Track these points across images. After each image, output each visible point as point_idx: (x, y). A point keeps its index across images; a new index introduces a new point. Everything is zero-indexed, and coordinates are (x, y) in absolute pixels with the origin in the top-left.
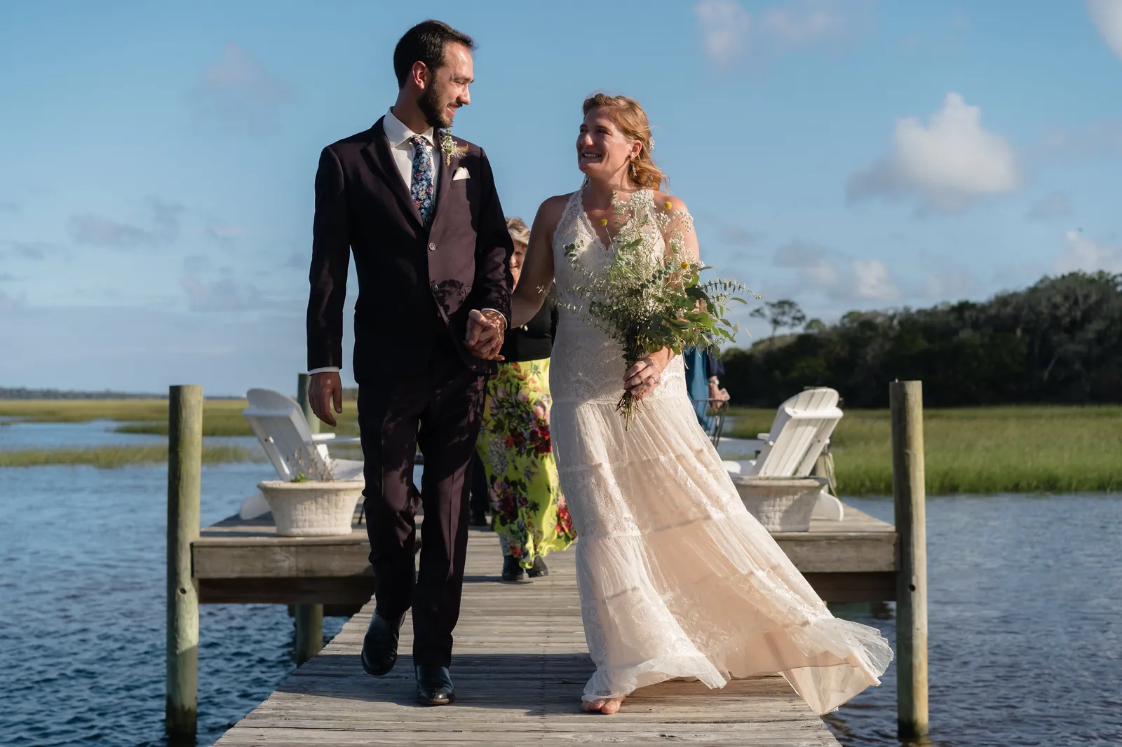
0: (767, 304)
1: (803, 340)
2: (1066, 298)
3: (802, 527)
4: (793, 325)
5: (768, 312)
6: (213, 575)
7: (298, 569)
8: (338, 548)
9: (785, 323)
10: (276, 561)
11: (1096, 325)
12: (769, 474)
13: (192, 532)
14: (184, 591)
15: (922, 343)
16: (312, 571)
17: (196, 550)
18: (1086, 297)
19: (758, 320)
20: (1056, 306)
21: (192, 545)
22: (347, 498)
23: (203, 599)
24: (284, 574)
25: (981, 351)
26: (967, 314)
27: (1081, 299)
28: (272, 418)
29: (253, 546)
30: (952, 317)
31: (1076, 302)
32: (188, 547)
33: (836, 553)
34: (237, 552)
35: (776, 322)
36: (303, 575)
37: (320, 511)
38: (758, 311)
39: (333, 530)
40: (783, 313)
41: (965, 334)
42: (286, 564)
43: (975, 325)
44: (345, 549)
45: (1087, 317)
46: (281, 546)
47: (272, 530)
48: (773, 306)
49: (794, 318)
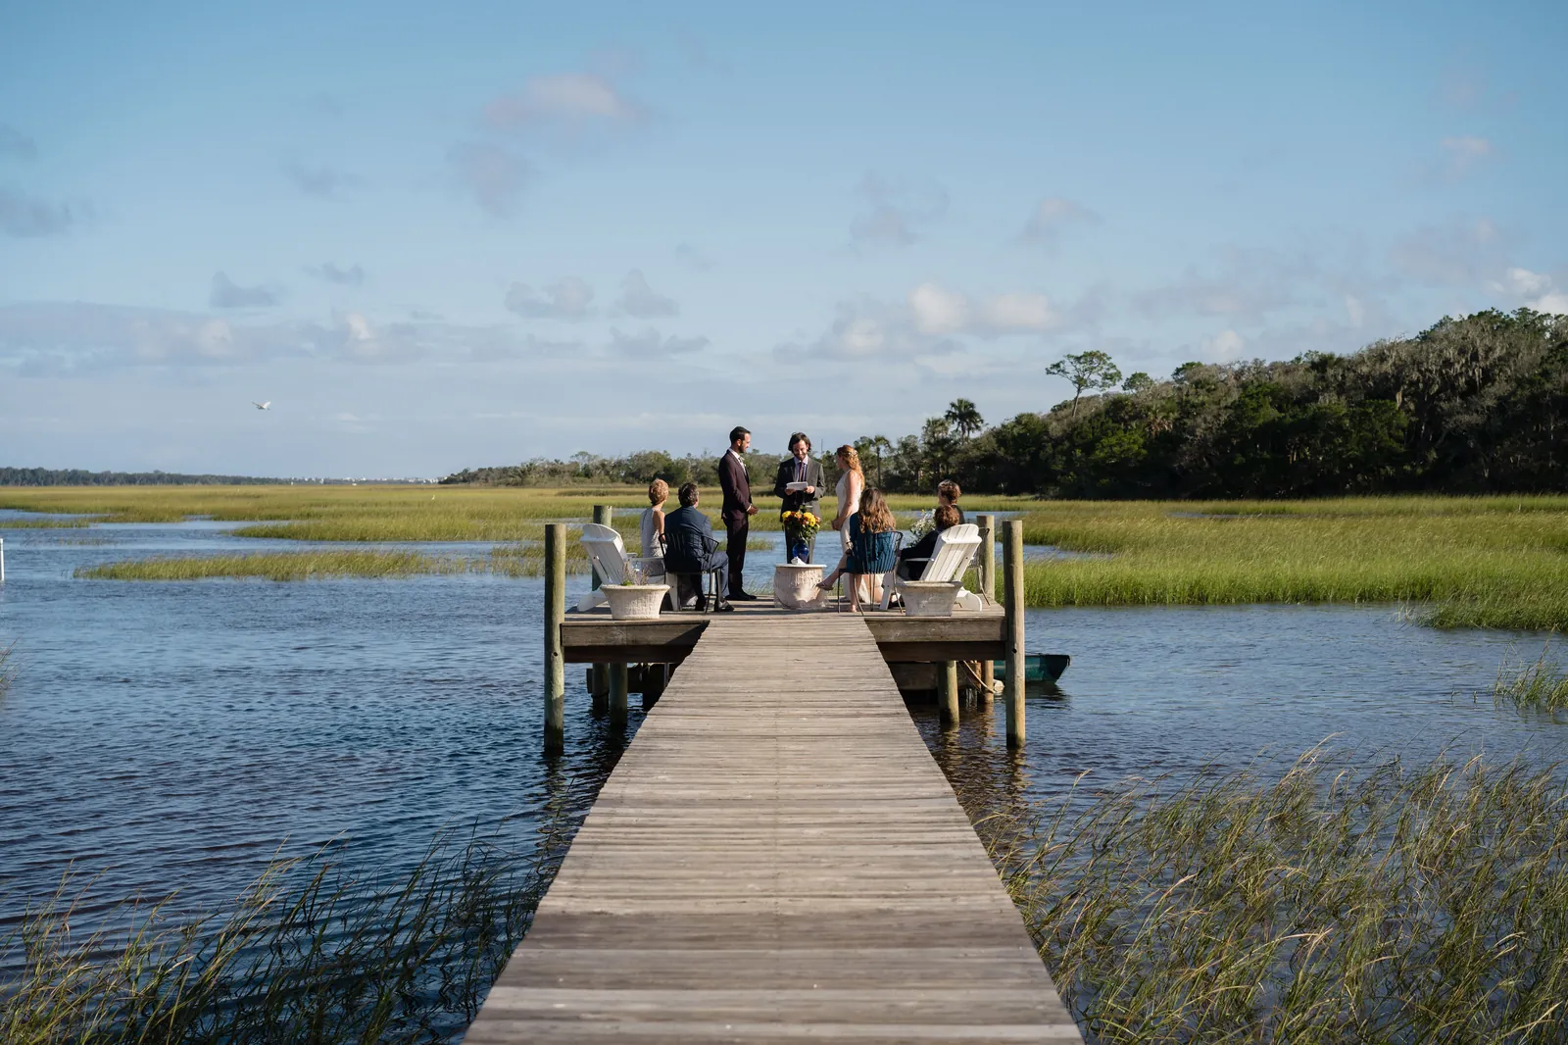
0: (1069, 356)
1: (1116, 406)
2: (1462, 352)
3: (947, 613)
4: (1104, 385)
5: (1069, 367)
6: (574, 644)
7: (627, 640)
8: (652, 627)
9: (1094, 383)
10: (613, 635)
11: (1500, 388)
12: (933, 580)
13: (561, 617)
14: (556, 654)
15: (1270, 413)
16: (636, 641)
17: (563, 629)
18: (1489, 350)
19: (1057, 378)
20: (1448, 363)
21: (561, 625)
22: (657, 595)
23: (567, 660)
24: (619, 643)
25: (1347, 422)
26: (1330, 372)
27: (1481, 353)
28: (600, 543)
29: (599, 626)
30: (1311, 376)
31: (1475, 357)
32: (558, 626)
33: (966, 629)
34: (589, 629)
35: (1080, 383)
36: (631, 643)
37: (640, 604)
38: (1058, 366)
39: (649, 616)
40: (1091, 370)
41: (1328, 400)
42: (621, 637)
43: (1341, 389)
44: (658, 627)
45: (1488, 377)
46: (617, 626)
47: (610, 616)
48: (1078, 359)
49: (1106, 376)
